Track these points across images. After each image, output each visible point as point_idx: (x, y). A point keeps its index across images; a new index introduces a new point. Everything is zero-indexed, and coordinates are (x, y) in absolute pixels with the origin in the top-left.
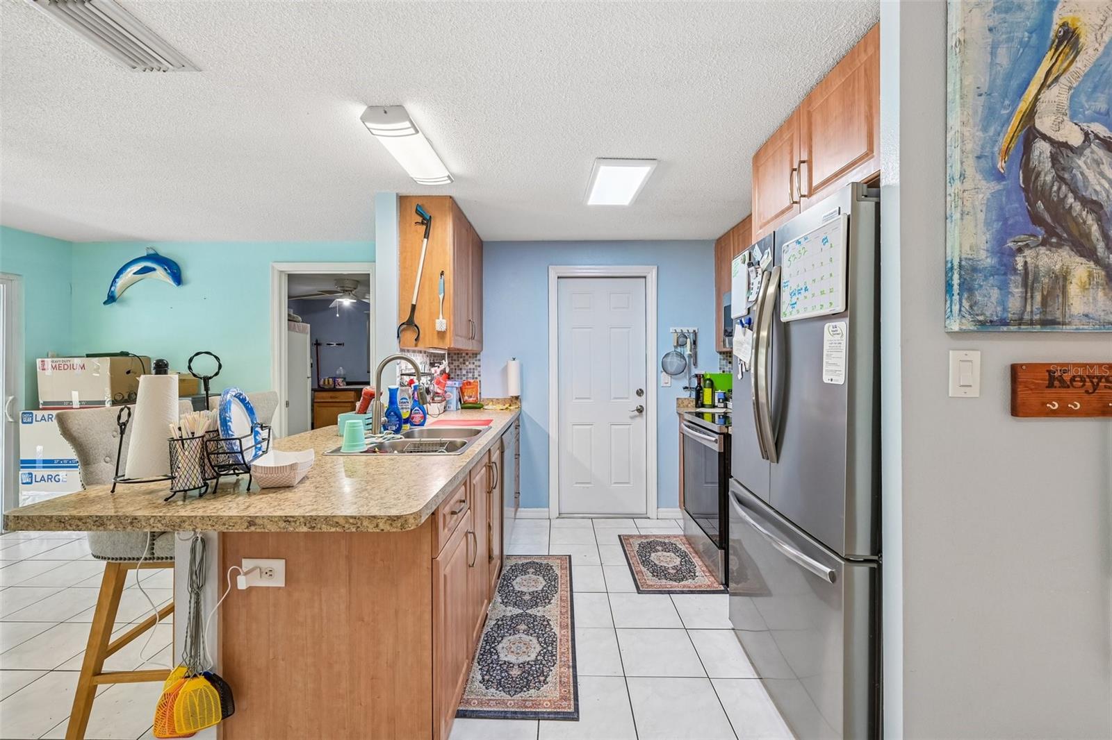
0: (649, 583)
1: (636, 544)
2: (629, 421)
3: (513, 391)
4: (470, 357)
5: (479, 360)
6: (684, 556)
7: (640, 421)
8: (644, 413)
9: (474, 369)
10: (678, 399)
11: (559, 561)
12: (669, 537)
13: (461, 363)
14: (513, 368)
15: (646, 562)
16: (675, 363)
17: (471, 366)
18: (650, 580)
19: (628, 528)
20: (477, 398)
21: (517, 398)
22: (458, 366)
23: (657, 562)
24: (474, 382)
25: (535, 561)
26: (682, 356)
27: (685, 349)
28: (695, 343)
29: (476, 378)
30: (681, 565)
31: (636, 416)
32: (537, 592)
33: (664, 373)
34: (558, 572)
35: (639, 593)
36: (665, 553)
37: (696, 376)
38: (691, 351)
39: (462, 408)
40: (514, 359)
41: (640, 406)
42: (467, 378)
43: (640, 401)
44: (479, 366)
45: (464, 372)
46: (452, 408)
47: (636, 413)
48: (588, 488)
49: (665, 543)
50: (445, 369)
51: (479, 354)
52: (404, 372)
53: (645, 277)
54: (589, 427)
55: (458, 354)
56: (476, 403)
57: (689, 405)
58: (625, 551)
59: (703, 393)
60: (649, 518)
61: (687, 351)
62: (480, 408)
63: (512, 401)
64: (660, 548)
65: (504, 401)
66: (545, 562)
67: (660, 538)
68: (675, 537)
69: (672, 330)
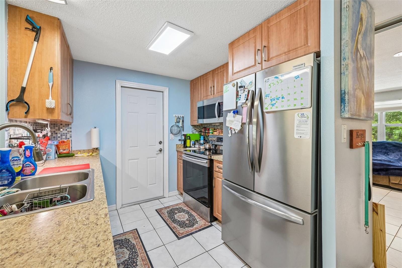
0: (181, 232)
1: (165, 211)
2: (156, 156)
3: (95, 145)
4: (64, 126)
5: (71, 128)
6: (188, 213)
7: (161, 155)
8: (162, 151)
9: (67, 133)
10: (177, 145)
11: (131, 235)
12: (177, 205)
13: (56, 130)
14: (95, 132)
15: (174, 221)
16: (175, 130)
17: (65, 132)
18: (181, 230)
19: (158, 205)
20: (70, 150)
21: (97, 149)
22: (54, 132)
23: (179, 219)
24: (67, 141)
25: (118, 239)
26: (178, 126)
27: (179, 124)
28: (183, 121)
29: (69, 139)
30: (189, 218)
31: (159, 153)
32: (126, 261)
33: (171, 134)
34: (134, 242)
35: (179, 240)
36: (180, 214)
37: (184, 135)
38: (182, 125)
39: (58, 157)
40: (95, 128)
41: (160, 149)
42: (61, 139)
43: (161, 146)
44: (71, 132)
45: (59, 135)
46: (51, 158)
47: (159, 152)
48: (136, 189)
49: (177, 208)
50: (47, 134)
51: (71, 124)
52: (12, 137)
53: (163, 92)
54: (137, 160)
55: (54, 124)
56: (68, 153)
57: (181, 147)
58: (162, 218)
59: (186, 142)
60: (165, 197)
61: (180, 125)
62: (72, 156)
63: (93, 151)
64: (176, 212)
65: (88, 151)
66: (123, 238)
67: (174, 206)
68: (180, 204)
69: (174, 116)
